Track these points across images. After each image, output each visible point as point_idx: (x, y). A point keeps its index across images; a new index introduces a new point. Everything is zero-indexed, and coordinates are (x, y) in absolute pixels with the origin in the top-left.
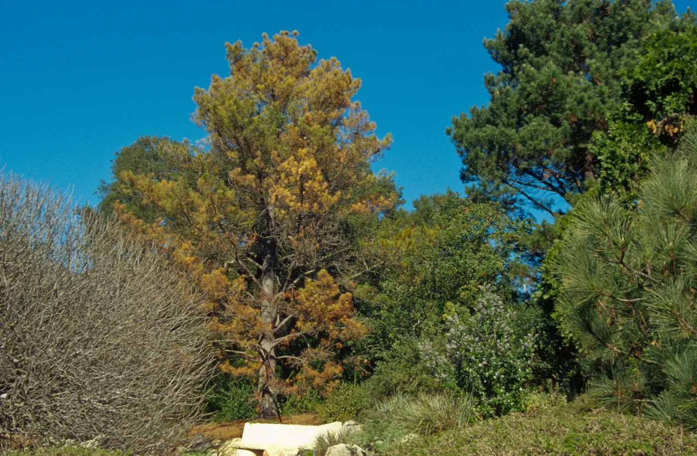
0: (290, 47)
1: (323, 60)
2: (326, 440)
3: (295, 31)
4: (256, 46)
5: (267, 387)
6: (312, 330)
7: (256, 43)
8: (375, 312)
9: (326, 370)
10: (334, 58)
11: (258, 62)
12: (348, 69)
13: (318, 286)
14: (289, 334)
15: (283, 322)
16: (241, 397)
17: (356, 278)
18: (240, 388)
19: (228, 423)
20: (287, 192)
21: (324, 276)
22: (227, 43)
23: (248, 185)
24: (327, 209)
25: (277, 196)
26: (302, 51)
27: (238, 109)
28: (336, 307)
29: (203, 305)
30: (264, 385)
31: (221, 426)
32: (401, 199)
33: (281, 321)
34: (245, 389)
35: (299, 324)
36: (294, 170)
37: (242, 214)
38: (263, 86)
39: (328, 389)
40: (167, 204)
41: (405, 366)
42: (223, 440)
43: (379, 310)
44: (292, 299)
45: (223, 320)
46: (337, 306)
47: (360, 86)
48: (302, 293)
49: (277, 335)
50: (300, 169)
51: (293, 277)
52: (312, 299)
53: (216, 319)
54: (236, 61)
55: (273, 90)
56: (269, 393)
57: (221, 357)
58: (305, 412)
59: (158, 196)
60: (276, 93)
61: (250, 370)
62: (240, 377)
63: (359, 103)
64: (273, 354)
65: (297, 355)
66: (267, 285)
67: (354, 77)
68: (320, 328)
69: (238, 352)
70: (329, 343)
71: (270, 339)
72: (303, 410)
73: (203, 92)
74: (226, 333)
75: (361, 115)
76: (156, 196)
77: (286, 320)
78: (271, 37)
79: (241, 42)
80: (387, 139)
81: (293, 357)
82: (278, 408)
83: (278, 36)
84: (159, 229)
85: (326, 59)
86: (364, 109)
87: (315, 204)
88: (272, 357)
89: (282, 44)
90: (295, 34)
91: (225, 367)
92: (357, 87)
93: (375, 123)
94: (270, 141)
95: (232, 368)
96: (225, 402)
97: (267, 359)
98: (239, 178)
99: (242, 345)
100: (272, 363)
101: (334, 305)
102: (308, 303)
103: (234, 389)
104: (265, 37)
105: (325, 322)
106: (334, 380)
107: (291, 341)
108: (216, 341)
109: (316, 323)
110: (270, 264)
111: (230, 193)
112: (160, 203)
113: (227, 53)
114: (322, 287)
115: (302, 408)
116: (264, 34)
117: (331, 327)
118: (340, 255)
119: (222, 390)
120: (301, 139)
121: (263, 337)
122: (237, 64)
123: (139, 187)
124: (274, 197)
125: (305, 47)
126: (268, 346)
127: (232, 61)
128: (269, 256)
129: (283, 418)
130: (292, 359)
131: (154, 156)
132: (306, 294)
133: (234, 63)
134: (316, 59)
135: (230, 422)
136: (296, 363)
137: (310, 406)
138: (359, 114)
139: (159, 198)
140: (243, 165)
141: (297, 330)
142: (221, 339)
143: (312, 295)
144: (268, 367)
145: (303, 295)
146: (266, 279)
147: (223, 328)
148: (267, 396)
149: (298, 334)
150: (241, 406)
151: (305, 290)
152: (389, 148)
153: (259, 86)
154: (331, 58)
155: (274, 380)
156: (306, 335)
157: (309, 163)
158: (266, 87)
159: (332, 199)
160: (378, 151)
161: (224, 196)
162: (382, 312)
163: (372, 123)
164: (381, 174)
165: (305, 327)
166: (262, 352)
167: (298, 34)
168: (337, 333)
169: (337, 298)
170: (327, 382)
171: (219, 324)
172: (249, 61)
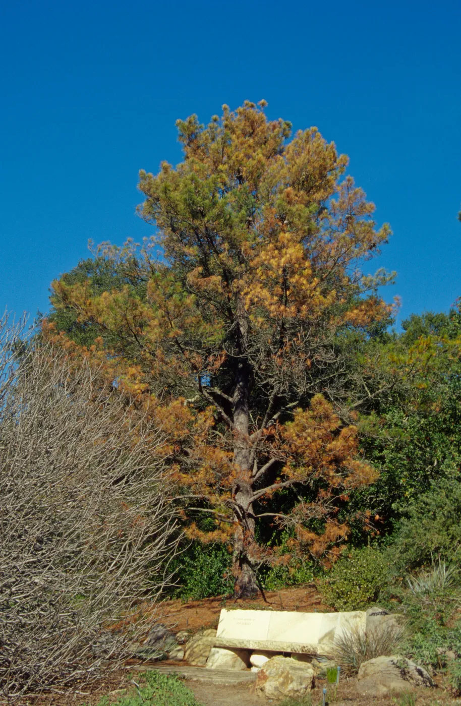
0: (256, 121)
1: (300, 131)
2: (355, 649)
3: (263, 101)
4: (215, 120)
5: (245, 556)
6: (306, 478)
7: (214, 117)
8: (376, 453)
9: (327, 532)
10: (315, 128)
11: (219, 139)
12: (332, 143)
13: (313, 418)
14: (273, 483)
15: (263, 470)
16: (212, 568)
17: (356, 407)
18: (210, 556)
19: (195, 603)
20: (265, 293)
21: (320, 403)
22: (178, 121)
23: (213, 290)
24: (319, 313)
25: (251, 300)
26: (271, 128)
27: (196, 188)
28: (337, 445)
29: (159, 448)
30: (241, 552)
31: (188, 607)
32: (389, 318)
33: (259, 468)
34: (216, 557)
35: (286, 470)
36: (274, 262)
37: (205, 327)
38: (226, 166)
39: (330, 557)
40: (109, 320)
41: (444, 524)
42: (192, 632)
43: (381, 451)
44: (277, 437)
45: (185, 469)
46: (339, 444)
47: (347, 164)
48: (291, 429)
49: (255, 487)
50: (283, 260)
51: (275, 410)
52: (304, 434)
53: (177, 467)
54: (191, 141)
55: (239, 171)
56: (249, 563)
57: (185, 518)
58: (294, 584)
59: (98, 311)
60: (244, 174)
61: (225, 535)
62: (211, 545)
63: (352, 178)
64: (251, 511)
65: (286, 513)
66: (241, 421)
67: (340, 153)
68: (316, 475)
69: (206, 510)
70: (329, 494)
71: (247, 492)
72: (290, 582)
73: (150, 178)
74: (189, 487)
75: (355, 194)
76: (94, 312)
77: (267, 465)
78: (232, 110)
79: (197, 117)
80: (385, 230)
81: (282, 515)
82: (260, 582)
83: (241, 109)
84: (99, 353)
85: (303, 129)
86: (357, 185)
87: (304, 307)
88: (250, 516)
89: (247, 118)
90: (263, 105)
91: (191, 532)
92: (344, 165)
93: (373, 204)
94: (238, 231)
95: (201, 533)
96: (191, 574)
97: (244, 517)
98: (201, 281)
99: (213, 502)
100: (251, 523)
101: (334, 443)
102: (299, 441)
103: (202, 558)
104: (225, 109)
105: (322, 466)
106: (337, 545)
107: (276, 494)
108: (177, 497)
109: (310, 468)
110: (243, 395)
111: (190, 300)
112: (100, 320)
113: (180, 133)
114: (318, 420)
115: (289, 579)
116: (224, 106)
117: (332, 473)
118: (332, 380)
119: (187, 559)
120: (280, 224)
121: (238, 490)
122: (192, 145)
123: (73, 300)
124: (248, 301)
125: (275, 122)
126: (244, 501)
127: (186, 142)
128: (241, 383)
129: (267, 595)
130: (280, 518)
131: (98, 281)
132: (297, 429)
133: (188, 145)
134: (290, 133)
135: (198, 600)
136: (285, 523)
137: (299, 576)
138: (351, 192)
139: (99, 313)
140: (204, 263)
141: (284, 478)
142: (183, 494)
143: (304, 429)
144: (246, 528)
145: (292, 431)
146: (238, 414)
147: (186, 478)
148: (245, 566)
149: (286, 484)
150: (211, 579)
151: (293, 424)
152: (387, 242)
153: (220, 167)
154: (311, 128)
155: (254, 546)
156: (296, 484)
157: (293, 252)
158: (230, 167)
159: (325, 300)
160: (374, 245)
161: (182, 303)
162: (385, 452)
163: (370, 205)
164: (378, 275)
165: (295, 474)
166: (237, 508)
167: (267, 104)
168: (339, 481)
169: (337, 433)
170: (330, 547)
171: (181, 474)
172: (206, 139)
